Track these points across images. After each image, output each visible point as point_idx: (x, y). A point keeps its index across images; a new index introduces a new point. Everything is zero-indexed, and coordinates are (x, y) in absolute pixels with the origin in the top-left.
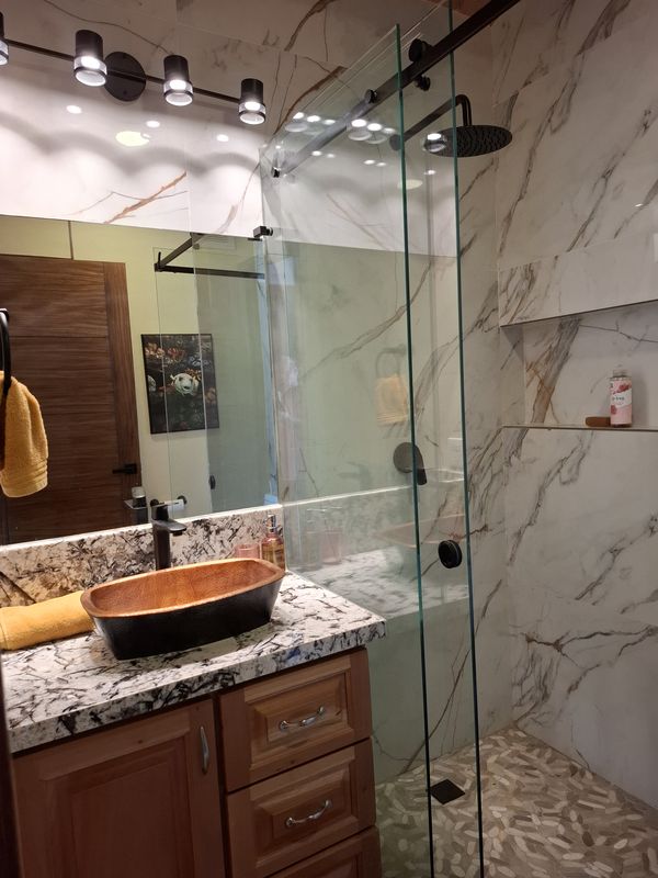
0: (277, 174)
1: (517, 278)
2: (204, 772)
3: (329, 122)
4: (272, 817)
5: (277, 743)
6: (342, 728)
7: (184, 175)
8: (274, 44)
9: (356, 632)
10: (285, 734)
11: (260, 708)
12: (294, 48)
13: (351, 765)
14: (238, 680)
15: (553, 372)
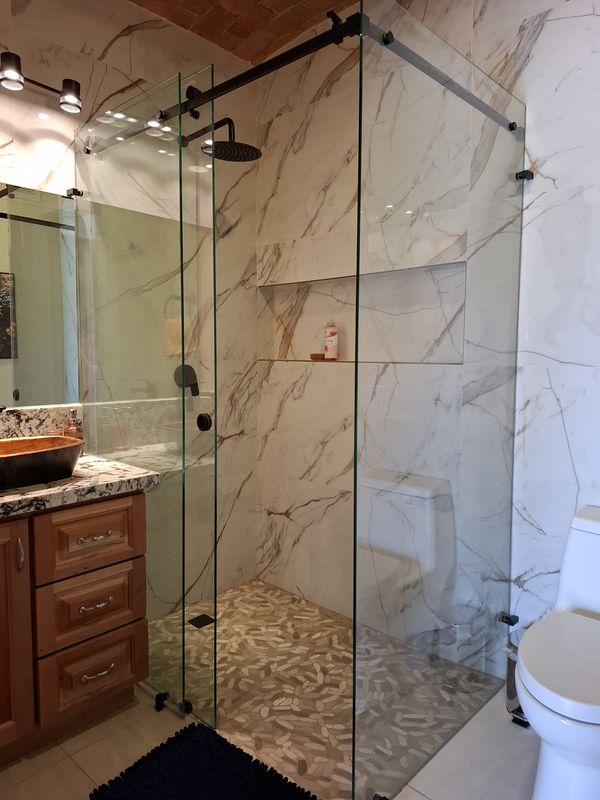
0: (88, 152)
1: (270, 252)
2: (19, 570)
3: (132, 120)
4: (69, 607)
5: (75, 554)
6: (124, 547)
7: (12, 141)
8: (89, 54)
9: (138, 480)
10: (81, 548)
11: (62, 529)
12: (106, 58)
13: (130, 574)
14: (48, 506)
15: (293, 322)
